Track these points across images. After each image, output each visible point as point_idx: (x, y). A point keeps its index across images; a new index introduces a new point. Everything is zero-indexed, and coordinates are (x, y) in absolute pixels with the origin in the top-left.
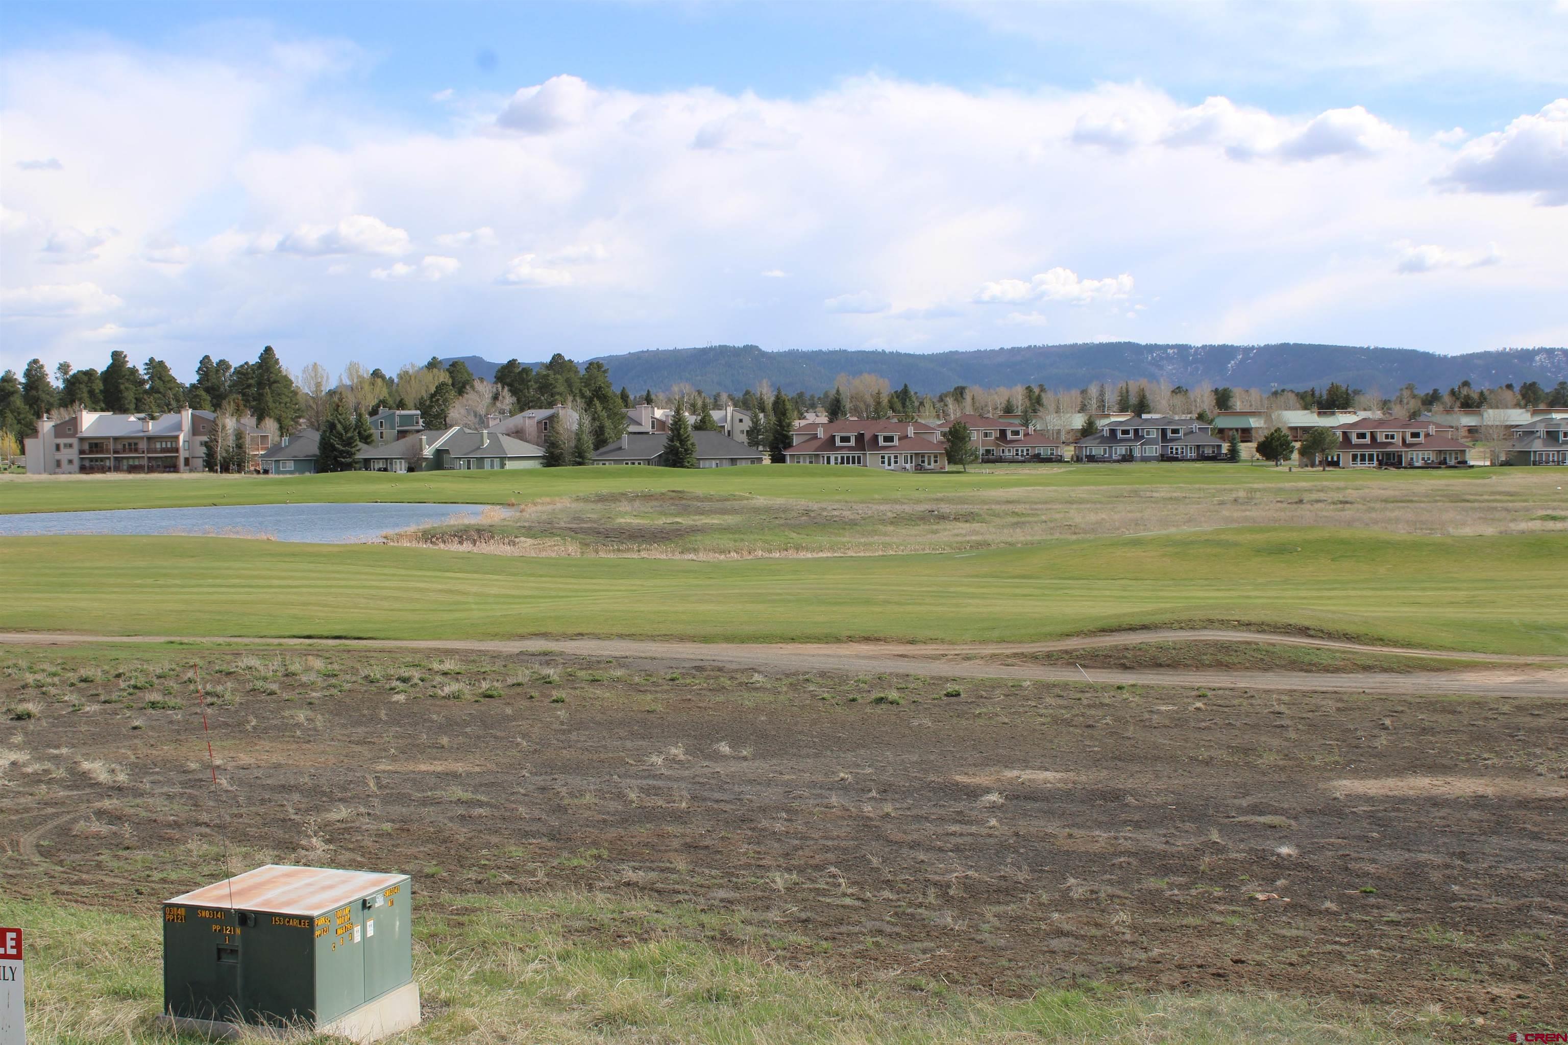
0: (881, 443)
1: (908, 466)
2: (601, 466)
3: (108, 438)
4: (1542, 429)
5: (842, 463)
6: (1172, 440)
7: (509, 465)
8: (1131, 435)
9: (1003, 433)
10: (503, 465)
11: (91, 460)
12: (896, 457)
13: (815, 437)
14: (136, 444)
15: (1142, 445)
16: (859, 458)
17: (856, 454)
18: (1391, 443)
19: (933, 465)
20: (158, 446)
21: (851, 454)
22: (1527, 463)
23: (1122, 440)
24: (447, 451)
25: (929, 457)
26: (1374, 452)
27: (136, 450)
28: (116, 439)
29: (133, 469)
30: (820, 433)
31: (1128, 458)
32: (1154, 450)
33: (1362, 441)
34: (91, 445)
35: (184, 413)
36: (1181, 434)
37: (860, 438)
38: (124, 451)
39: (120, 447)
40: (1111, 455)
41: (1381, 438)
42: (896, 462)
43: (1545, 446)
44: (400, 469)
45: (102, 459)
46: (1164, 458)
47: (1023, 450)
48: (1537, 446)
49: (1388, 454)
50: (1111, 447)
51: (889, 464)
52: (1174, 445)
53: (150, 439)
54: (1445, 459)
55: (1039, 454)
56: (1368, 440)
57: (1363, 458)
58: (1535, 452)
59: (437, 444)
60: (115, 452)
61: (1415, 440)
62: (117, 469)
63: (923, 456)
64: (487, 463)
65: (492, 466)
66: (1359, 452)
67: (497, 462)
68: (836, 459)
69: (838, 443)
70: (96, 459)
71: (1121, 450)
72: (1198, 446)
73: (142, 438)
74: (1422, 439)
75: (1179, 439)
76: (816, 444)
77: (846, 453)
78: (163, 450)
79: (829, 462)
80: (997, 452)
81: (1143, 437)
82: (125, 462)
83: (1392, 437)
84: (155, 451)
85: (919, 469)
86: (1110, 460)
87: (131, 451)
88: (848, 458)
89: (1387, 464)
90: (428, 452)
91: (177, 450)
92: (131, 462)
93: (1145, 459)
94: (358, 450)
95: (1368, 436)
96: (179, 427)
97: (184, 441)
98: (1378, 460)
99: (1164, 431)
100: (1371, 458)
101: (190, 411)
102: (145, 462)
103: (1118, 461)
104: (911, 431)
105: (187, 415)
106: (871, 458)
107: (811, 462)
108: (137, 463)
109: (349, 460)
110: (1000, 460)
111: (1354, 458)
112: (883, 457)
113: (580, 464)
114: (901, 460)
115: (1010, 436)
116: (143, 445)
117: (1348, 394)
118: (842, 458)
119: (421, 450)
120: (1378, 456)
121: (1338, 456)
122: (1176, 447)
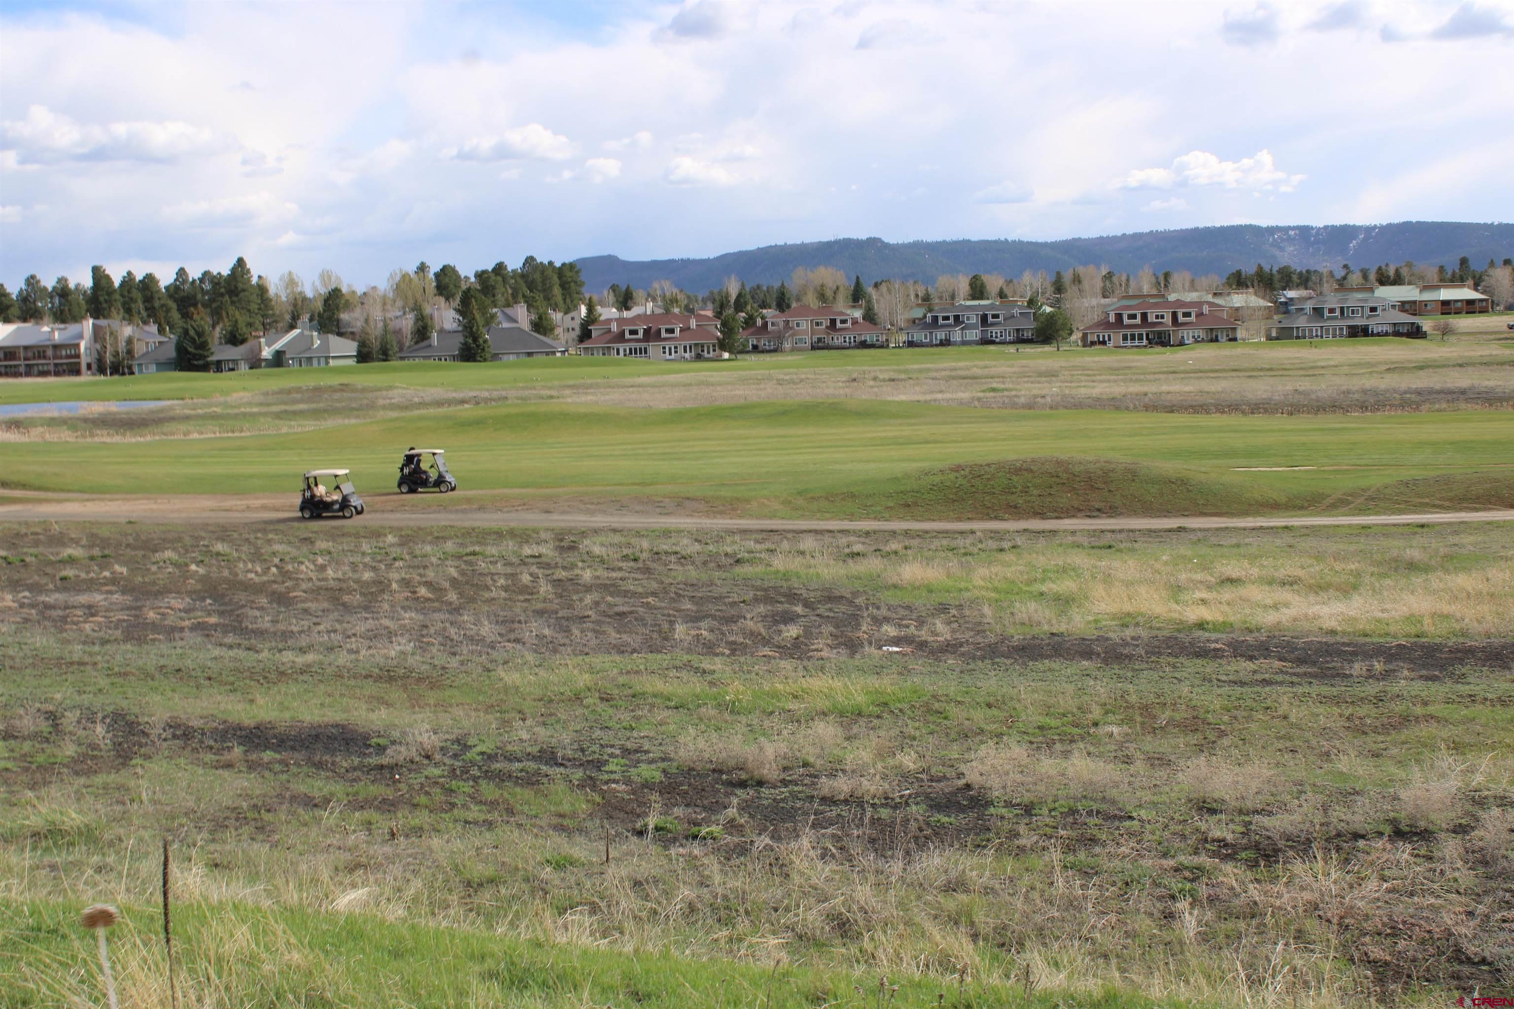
0: (664, 334)
1: (687, 355)
2: (411, 361)
3: (18, 347)
4: (1309, 306)
5: (631, 353)
6: (992, 325)
7: (332, 362)
8: (951, 321)
9: (833, 322)
10: (327, 363)
11: (6, 367)
12: (676, 348)
13: (609, 331)
14: (44, 352)
15: (962, 329)
16: (646, 349)
17: (643, 345)
18: (1161, 323)
19: (712, 354)
20: (64, 353)
21: (638, 345)
22: (1290, 337)
23: (943, 326)
24: (284, 352)
25: (708, 348)
26: (1144, 331)
27: (45, 357)
28: (26, 348)
29: (43, 374)
30: (614, 327)
31: (946, 343)
32: (974, 334)
33: (1132, 321)
34: (6, 354)
35: (85, 323)
36: (1001, 319)
37: (647, 332)
38: (34, 358)
39: (30, 354)
40: (931, 340)
41: (1151, 318)
42: (676, 352)
43: (1309, 321)
44: (243, 367)
45: (15, 366)
46: (986, 341)
47: (849, 336)
48: (1301, 322)
49: (1160, 333)
50: (931, 333)
51: (670, 354)
52: (994, 330)
53: (56, 347)
54: (1217, 336)
55: (865, 341)
56: (1138, 320)
57: (1133, 338)
58: (1298, 328)
59: (278, 346)
60: (26, 359)
61: (1187, 319)
62: (28, 374)
63: (703, 346)
64: (315, 362)
65: (319, 363)
66: (1129, 332)
67: (323, 360)
68: (625, 350)
69: (627, 336)
70: (11, 366)
71: (941, 335)
72: (1018, 330)
73: (48, 346)
74: (1193, 318)
75: (998, 324)
76: (608, 337)
77: (633, 345)
78: (68, 357)
79: (618, 353)
80: (828, 341)
81: (963, 322)
82: (36, 368)
83: (1162, 317)
84: (61, 358)
85: (699, 357)
86: (931, 345)
87: (39, 358)
88: (636, 349)
89: (1157, 344)
90: (267, 353)
91: (78, 356)
92: (41, 368)
93: (964, 343)
94: (212, 354)
95: (1139, 317)
96: (81, 336)
97: (86, 349)
98: (1147, 338)
99: (984, 318)
100: (1140, 338)
101: (91, 321)
102: (52, 368)
103: (936, 345)
104: (693, 323)
105: (89, 324)
106: (653, 348)
107: (604, 354)
108: (45, 368)
109: (201, 362)
110: (828, 348)
111: (1125, 338)
112: (664, 348)
113: (384, 360)
114: (681, 350)
115: (839, 325)
116: (50, 353)
117: (1272, 275)
118: (630, 350)
119: (260, 351)
120: (1147, 335)
121: (1109, 336)
122: (995, 331)
